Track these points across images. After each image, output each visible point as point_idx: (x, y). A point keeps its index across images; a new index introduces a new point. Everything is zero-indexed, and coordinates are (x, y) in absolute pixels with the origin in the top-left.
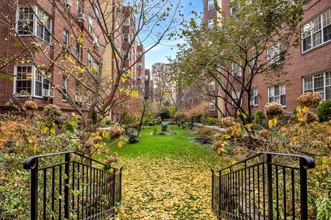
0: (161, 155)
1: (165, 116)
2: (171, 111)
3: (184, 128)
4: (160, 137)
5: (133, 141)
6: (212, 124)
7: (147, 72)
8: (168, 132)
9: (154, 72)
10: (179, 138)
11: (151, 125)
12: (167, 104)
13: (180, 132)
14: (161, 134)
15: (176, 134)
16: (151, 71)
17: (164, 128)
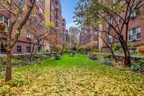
0: (71, 65)
1: (74, 49)
2: (77, 47)
3: (83, 54)
4: (71, 57)
5: (57, 58)
6: (96, 52)
7: (67, 31)
8: (76, 55)
9: (70, 31)
10: (80, 58)
11: (68, 53)
12: (75, 44)
13: (81, 55)
14: (72, 56)
15: (79, 56)
16: (68, 30)
17: (74, 54)
